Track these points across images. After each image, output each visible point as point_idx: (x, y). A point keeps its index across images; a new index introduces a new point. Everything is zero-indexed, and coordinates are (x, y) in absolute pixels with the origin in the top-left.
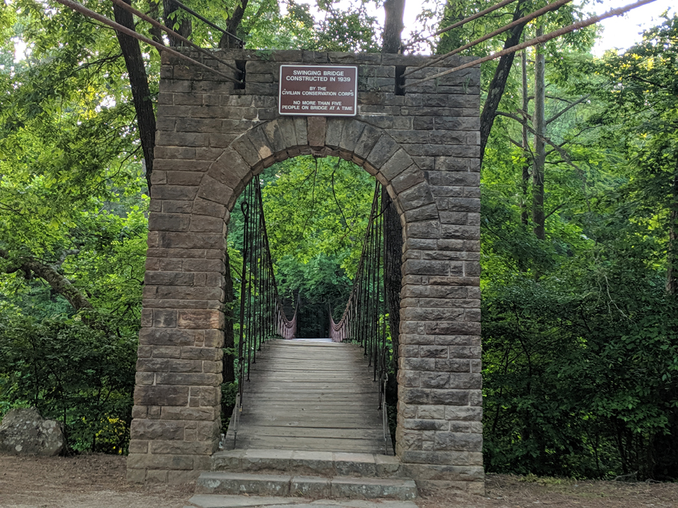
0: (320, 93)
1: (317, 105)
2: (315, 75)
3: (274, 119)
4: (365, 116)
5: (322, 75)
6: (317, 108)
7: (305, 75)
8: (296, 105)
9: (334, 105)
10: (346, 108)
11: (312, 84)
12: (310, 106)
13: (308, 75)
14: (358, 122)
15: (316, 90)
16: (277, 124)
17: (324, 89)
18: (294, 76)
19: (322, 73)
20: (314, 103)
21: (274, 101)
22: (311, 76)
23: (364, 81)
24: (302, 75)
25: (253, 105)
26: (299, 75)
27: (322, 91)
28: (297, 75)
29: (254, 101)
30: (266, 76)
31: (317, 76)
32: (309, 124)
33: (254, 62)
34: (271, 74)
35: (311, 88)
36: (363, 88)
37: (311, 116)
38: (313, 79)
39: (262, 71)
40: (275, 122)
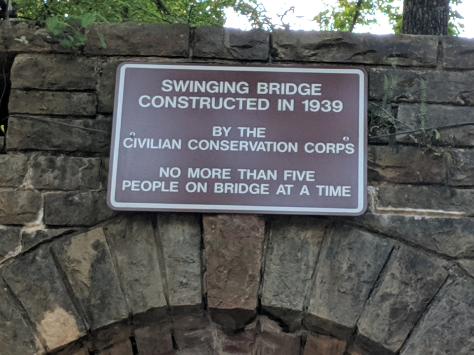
0: (244, 145)
1: (235, 178)
2: (229, 94)
3: (95, 224)
4: (393, 220)
5: (253, 93)
6: (237, 189)
7: (199, 94)
8: (167, 181)
9: (290, 180)
10: (331, 191)
11: (221, 117)
12: (211, 182)
13: (207, 94)
14: (368, 236)
15: (234, 136)
16: (103, 240)
17: (258, 132)
18: (164, 95)
19: (253, 88)
20: (225, 173)
21: (95, 170)
22: (217, 96)
23: (386, 114)
24: (188, 93)
25: (28, 183)
26: (181, 94)
27: (253, 139)
28: (172, 94)
29: (30, 172)
30: (76, 97)
31: (237, 95)
32: (208, 237)
33: (40, 58)
34: (91, 91)
35: (217, 131)
36: (383, 134)
37: (214, 214)
38: (223, 103)
39: (63, 83)
40: (96, 234)
